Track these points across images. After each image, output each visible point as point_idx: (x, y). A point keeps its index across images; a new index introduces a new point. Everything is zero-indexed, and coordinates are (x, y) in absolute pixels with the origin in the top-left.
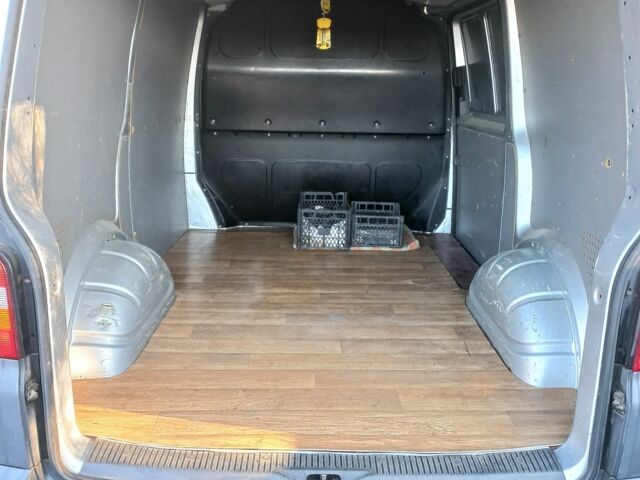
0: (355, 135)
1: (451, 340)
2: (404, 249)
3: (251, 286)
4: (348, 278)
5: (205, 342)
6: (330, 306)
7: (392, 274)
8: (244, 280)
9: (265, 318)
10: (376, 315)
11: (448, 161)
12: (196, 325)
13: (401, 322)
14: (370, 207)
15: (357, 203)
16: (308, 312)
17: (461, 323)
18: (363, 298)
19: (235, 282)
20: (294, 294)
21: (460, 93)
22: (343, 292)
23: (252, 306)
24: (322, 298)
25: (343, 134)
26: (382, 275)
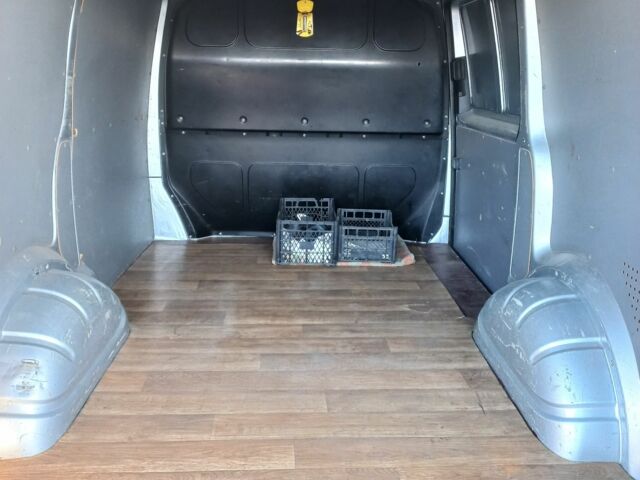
0: (341, 134)
1: (459, 390)
2: (397, 264)
3: (221, 316)
4: (335, 303)
5: (160, 398)
6: (313, 341)
7: (385, 297)
8: (213, 307)
9: (236, 360)
10: (368, 354)
11: (445, 163)
12: (150, 374)
13: (398, 365)
14: (359, 215)
15: (343, 210)
16: (287, 351)
17: (470, 365)
18: (353, 331)
19: (202, 310)
20: (271, 325)
21: (459, 87)
22: (329, 322)
23: (221, 343)
24: (304, 331)
25: (328, 134)
26: (373, 298)
